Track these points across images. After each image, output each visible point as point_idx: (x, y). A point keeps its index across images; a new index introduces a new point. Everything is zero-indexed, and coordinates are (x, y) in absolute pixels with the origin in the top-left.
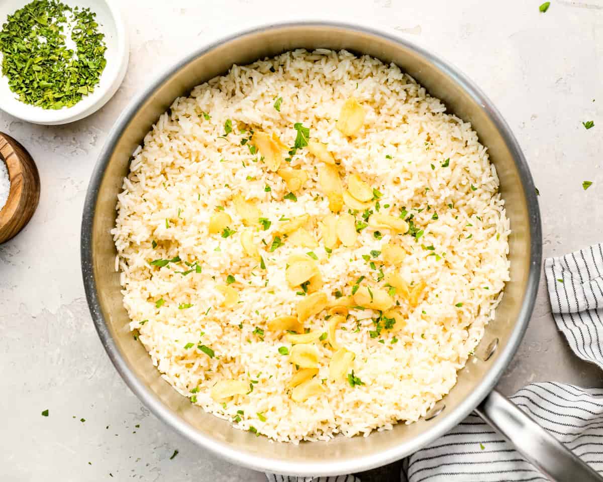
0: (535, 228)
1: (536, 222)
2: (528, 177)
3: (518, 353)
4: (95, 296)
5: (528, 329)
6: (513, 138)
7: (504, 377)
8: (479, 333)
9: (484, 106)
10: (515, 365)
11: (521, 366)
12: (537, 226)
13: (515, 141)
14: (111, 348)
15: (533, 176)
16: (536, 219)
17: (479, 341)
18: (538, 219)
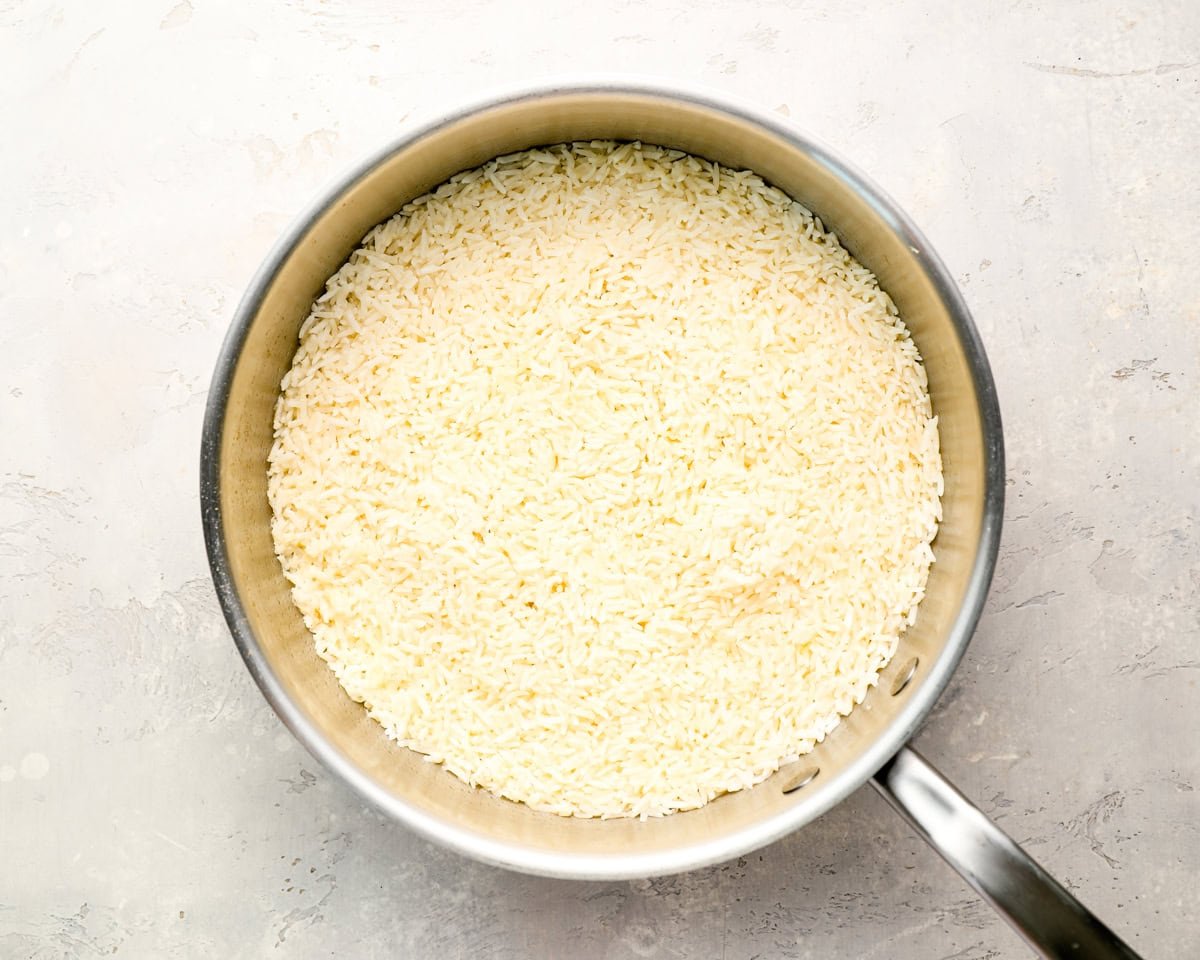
0: (992, 469)
1: (996, 458)
2: (987, 378)
3: (959, 676)
4: (221, 543)
5: (976, 634)
6: (964, 309)
7: (932, 717)
8: (889, 644)
9: (917, 252)
10: (953, 696)
11: (963, 698)
12: (997, 467)
13: (967, 317)
14: (242, 636)
15: (995, 377)
16: (996, 453)
17: (887, 660)
18: (999, 454)
